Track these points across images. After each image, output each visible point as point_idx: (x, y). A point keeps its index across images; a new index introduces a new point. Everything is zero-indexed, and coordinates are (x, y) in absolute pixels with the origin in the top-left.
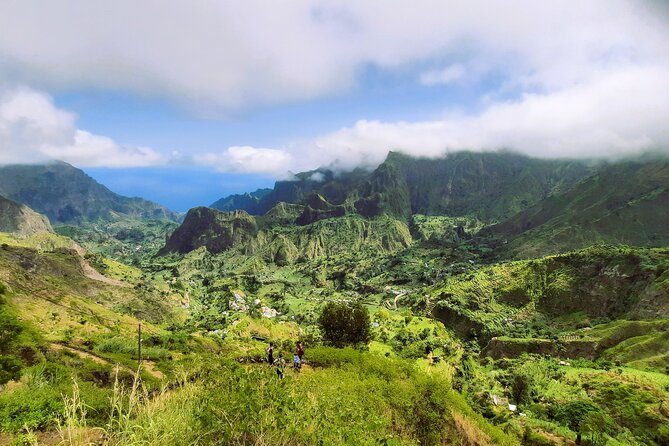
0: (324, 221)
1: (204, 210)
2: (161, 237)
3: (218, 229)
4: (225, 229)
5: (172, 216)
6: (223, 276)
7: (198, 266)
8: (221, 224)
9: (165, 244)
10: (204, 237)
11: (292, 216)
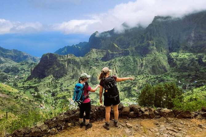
0: (117, 59)
1: (51, 55)
2: (28, 71)
3: (59, 65)
4: (62, 65)
5: (34, 59)
6: (62, 91)
7: (48, 86)
8: (60, 62)
9: (30, 74)
10: (51, 70)
11: (100, 56)
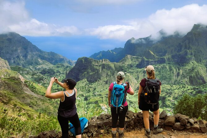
1: (86, 59)
2: (63, 73)
3: (93, 70)
4: (97, 69)
5: (70, 63)
6: (95, 96)
7: (82, 90)
8: (95, 67)
9: (65, 77)
10: (85, 74)
11: (135, 63)
